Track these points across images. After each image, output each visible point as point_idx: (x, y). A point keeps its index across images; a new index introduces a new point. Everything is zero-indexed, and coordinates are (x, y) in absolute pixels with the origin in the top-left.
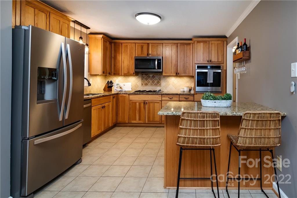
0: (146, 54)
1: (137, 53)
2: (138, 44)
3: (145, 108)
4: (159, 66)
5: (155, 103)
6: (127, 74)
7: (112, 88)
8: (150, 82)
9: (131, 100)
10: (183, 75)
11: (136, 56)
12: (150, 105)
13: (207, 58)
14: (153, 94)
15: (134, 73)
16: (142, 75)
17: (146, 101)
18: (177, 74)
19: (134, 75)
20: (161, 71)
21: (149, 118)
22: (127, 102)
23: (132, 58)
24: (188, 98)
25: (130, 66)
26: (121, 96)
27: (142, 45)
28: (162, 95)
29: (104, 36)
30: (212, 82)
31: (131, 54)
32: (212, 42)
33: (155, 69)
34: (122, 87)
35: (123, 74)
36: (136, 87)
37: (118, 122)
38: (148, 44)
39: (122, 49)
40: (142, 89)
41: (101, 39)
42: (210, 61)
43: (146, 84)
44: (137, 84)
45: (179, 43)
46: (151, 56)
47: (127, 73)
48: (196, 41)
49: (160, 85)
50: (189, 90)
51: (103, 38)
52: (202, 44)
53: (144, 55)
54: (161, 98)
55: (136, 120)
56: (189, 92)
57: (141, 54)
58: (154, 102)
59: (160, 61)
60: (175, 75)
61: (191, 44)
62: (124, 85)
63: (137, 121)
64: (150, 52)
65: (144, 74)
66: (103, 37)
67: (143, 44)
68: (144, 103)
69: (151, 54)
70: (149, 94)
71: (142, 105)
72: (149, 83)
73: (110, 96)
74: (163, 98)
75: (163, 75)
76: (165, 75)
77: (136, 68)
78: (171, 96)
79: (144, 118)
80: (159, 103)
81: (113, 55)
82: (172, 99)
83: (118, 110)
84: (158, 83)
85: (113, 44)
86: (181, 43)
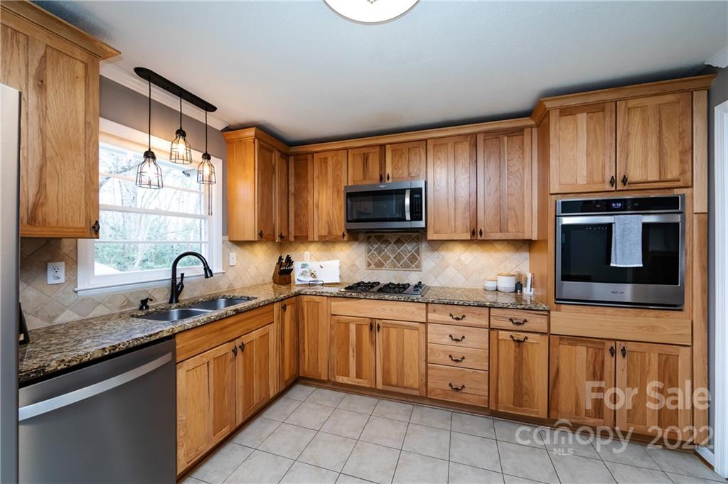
0: (378, 177)
1: (352, 176)
2: (356, 151)
3: (373, 342)
4: (417, 213)
5: (405, 330)
6: (326, 236)
7: (291, 274)
8: (389, 258)
9: (335, 315)
10: (498, 236)
11: (349, 184)
12: (388, 334)
13: (607, 170)
14: (398, 300)
15: (344, 235)
16: (369, 238)
17: (378, 322)
18: (473, 233)
19: (346, 239)
20: (424, 226)
21: (386, 373)
22: (324, 321)
23: (338, 192)
24: (525, 321)
25: (335, 213)
26: (307, 302)
27: (364, 154)
28: (427, 303)
29: (259, 131)
30: (641, 265)
31: (336, 179)
32: (632, 103)
33: (404, 220)
34: (317, 274)
35: (316, 239)
36: (351, 271)
37: (301, 375)
38: (383, 147)
39: (314, 170)
40: (367, 278)
41: (252, 140)
42: (625, 181)
43: (380, 265)
44: (356, 263)
45: (480, 133)
46: (390, 181)
47: (327, 234)
48: (555, 108)
49: (418, 266)
50: (514, 286)
51: (259, 139)
52: (582, 118)
53: (372, 182)
54: (424, 315)
55: (347, 375)
56: (516, 291)
57: (364, 179)
58: (400, 325)
59: (419, 196)
60: (468, 236)
61: (527, 131)
62: (322, 267)
63: (351, 380)
64: (389, 171)
65: (372, 235)
66: (256, 136)
67: (366, 150)
68: (371, 327)
69: (390, 176)
70: (388, 300)
71: (366, 330)
72: (386, 261)
73: (271, 306)
74: (432, 316)
75: (429, 238)
76: (435, 238)
77: (348, 221)
78: (460, 309)
79: (373, 375)
80: (417, 329)
81: (292, 189)
82: (464, 321)
83: (301, 339)
84: (414, 261)
85: (291, 159)
86: (487, 133)
